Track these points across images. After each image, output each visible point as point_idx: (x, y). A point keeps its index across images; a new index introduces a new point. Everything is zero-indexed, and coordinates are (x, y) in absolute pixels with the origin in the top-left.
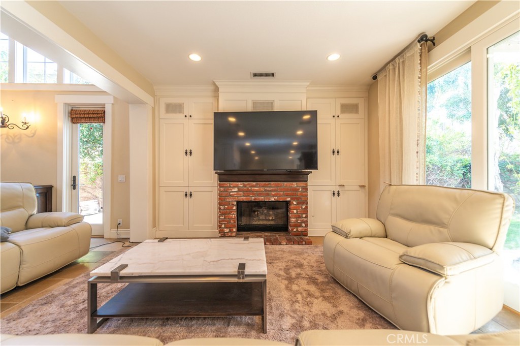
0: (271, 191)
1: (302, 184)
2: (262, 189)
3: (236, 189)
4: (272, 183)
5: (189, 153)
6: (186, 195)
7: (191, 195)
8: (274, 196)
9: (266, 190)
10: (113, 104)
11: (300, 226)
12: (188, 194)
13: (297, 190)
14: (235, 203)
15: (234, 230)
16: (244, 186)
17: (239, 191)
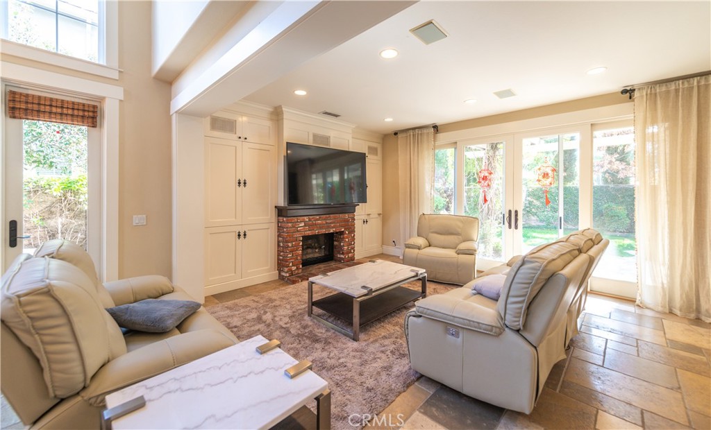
0: (330, 223)
1: (351, 215)
2: (324, 222)
3: (303, 224)
4: (331, 215)
5: (242, 183)
6: (239, 235)
7: (245, 235)
8: (333, 228)
9: (326, 223)
10: (121, 101)
11: (351, 252)
12: (242, 234)
13: (348, 221)
14: (301, 238)
15: (301, 266)
16: (310, 220)
17: (305, 226)
